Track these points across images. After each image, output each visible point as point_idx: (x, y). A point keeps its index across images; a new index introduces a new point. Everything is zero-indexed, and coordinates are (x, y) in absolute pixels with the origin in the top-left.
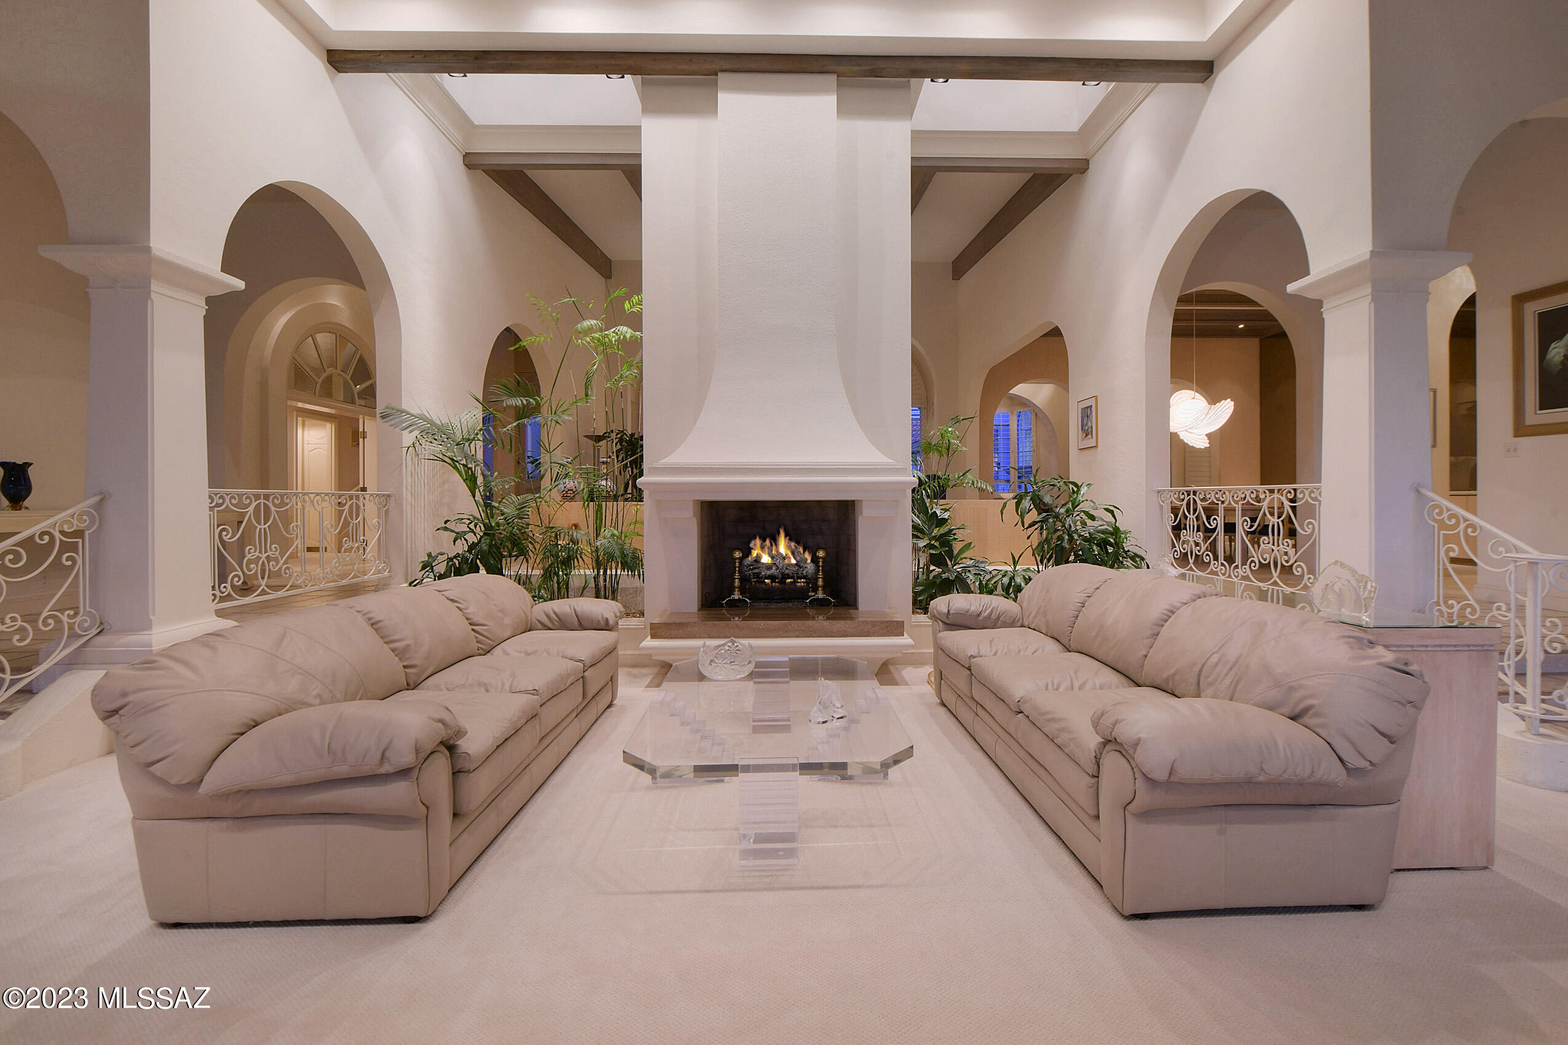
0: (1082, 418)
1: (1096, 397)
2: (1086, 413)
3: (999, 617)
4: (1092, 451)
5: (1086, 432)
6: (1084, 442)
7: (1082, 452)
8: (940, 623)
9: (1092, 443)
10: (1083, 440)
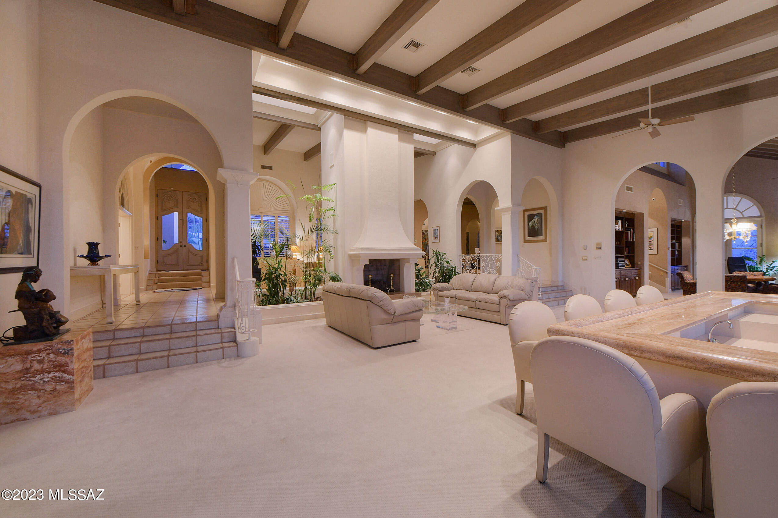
0: (434, 233)
1: (439, 227)
2: (435, 232)
3: (449, 288)
4: (438, 243)
5: (436, 237)
6: (435, 240)
7: (434, 243)
8: (437, 290)
9: (437, 240)
10: (434, 239)
